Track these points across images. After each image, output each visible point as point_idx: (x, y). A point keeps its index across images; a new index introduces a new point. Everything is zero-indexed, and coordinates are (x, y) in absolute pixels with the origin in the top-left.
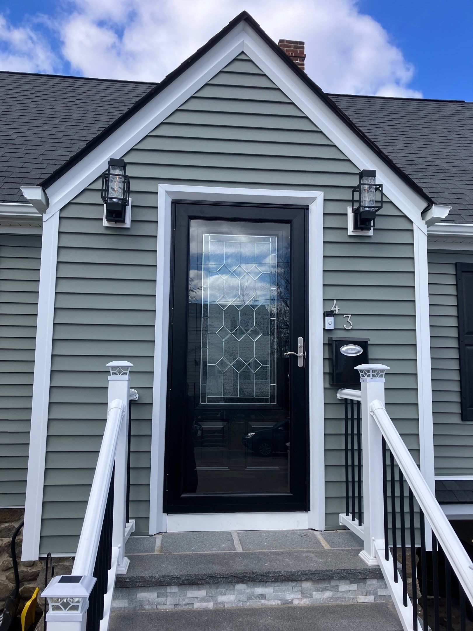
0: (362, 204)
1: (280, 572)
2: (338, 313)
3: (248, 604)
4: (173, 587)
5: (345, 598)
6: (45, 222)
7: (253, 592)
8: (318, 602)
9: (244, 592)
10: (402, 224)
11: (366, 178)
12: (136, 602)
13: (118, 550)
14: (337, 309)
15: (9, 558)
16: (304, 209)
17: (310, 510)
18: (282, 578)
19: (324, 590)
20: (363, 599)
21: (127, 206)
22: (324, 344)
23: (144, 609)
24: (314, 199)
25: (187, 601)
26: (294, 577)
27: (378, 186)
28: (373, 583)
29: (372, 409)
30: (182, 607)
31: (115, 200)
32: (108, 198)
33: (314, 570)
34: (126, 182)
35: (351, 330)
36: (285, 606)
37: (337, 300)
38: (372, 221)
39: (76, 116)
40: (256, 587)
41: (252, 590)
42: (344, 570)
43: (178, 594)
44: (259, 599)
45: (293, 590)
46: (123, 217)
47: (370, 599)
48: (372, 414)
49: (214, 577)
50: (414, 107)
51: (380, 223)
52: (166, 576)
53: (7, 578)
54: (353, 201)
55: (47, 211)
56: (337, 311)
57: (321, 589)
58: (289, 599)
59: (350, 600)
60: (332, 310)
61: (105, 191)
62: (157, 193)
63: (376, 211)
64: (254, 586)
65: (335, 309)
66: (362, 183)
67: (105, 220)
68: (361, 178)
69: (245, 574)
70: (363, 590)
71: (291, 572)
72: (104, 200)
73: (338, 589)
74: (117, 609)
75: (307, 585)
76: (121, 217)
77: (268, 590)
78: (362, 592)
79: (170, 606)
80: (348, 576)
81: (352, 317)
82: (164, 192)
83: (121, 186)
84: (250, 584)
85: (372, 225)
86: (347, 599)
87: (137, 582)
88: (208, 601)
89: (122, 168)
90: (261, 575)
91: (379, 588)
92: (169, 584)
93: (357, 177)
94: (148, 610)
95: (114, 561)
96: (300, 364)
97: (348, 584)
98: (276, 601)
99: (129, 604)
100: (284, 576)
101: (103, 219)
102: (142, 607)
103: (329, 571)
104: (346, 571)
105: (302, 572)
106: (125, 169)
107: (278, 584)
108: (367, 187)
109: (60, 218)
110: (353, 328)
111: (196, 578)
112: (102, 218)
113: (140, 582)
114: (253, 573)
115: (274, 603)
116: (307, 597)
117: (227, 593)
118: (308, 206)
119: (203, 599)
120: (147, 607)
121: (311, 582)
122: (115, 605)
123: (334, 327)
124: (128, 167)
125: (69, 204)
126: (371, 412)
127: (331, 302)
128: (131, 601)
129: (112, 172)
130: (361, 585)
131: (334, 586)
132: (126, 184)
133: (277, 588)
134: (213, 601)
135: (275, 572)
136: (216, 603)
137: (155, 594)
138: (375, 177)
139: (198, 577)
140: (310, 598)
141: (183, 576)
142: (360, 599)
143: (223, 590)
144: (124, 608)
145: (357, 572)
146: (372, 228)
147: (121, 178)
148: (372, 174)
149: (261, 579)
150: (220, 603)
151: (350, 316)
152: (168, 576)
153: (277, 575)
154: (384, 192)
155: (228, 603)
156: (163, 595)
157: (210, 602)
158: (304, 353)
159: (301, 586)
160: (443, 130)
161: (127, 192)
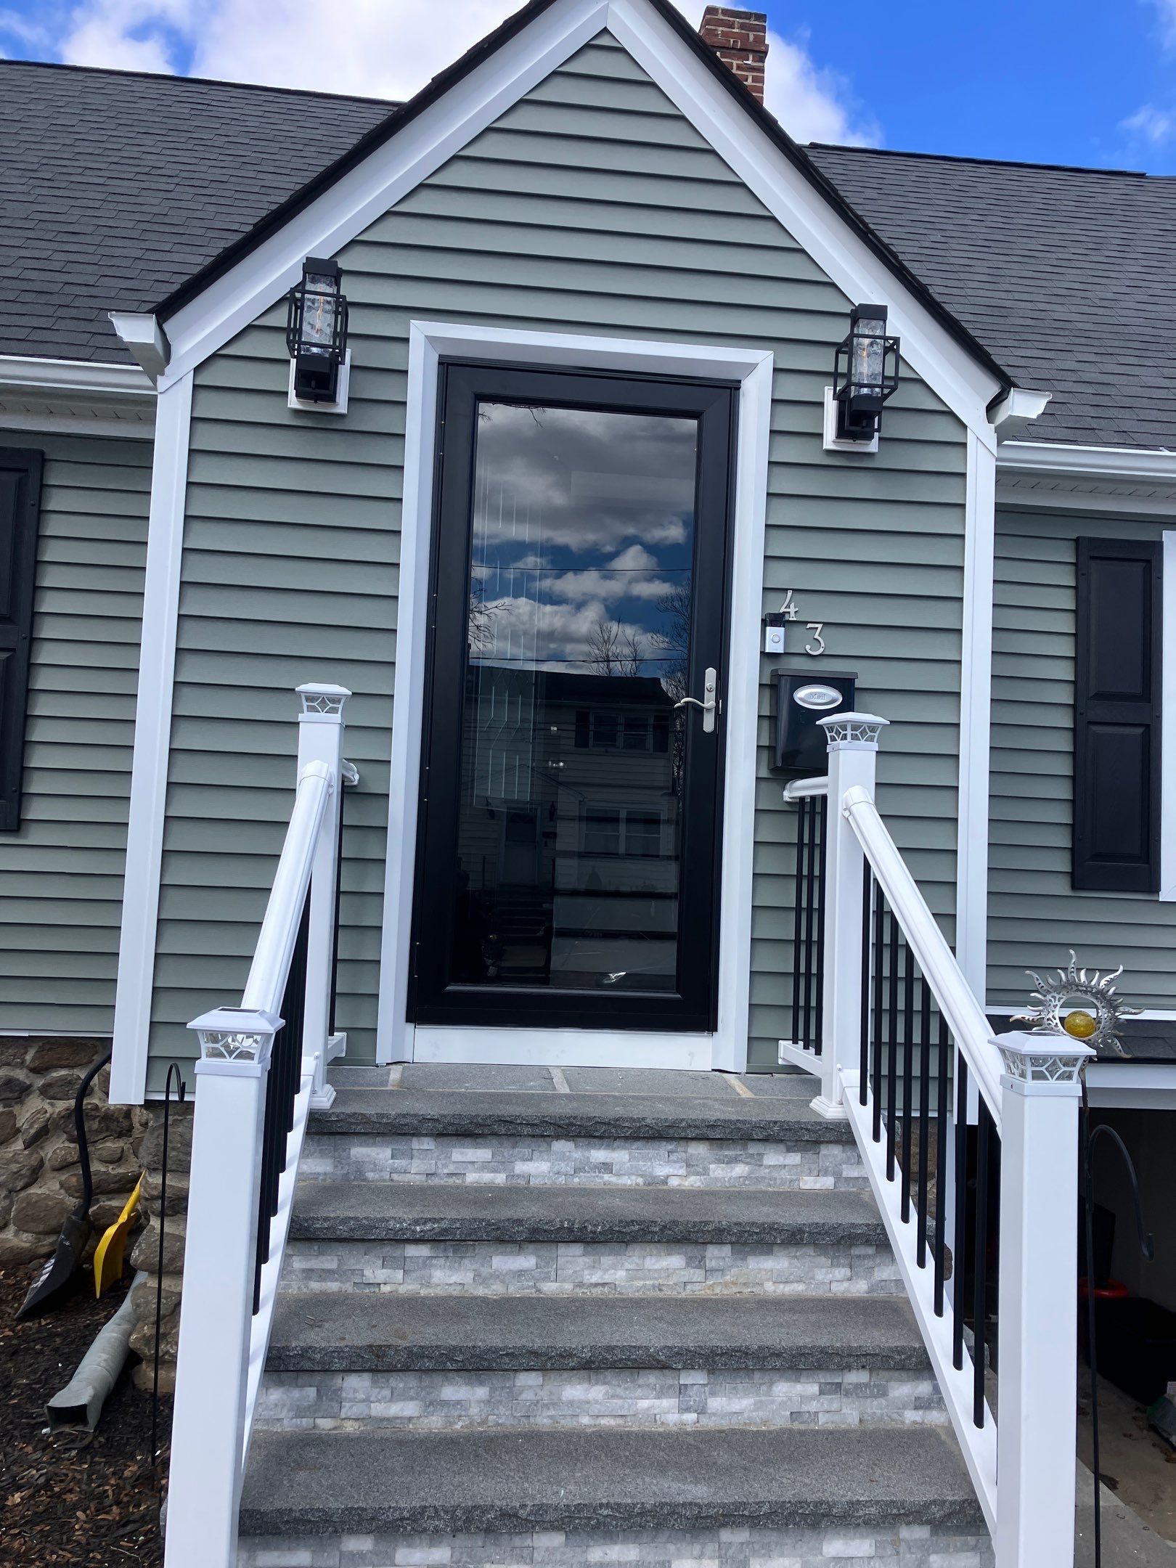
0: (854, 380)
1: (644, 1119)
2: (795, 619)
3: (576, 1180)
4: (426, 1139)
5: (775, 1179)
6: (162, 395)
7: (588, 1158)
8: (719, 1184)
9: (569, 1158)
10: (942, 430)
11: (866, 321)
12: (349, 1164)
13: (315, 1062)
14: (792, 609)
15: (67, 1144)
16: (730, 388)
17: (716, 1031)
18: (648, 1131)
19: (734, 1160)
20: (810, 1183)
21: (340, 366)
22: (760, 685)
23: (365, 1180)
24: (751, 367)
25: (452, 1169)
26: (671, 1131)
27: (891, 342)
28: (832, 1153)
29: (847, 804)
30: (442, 1179)
31: (315, 350)
32: (300, 343)
33: (714, 1118)
34: (340, 313)
35: (820, 658)
36: (650, 1188)
37: (793, 590)
38: (876, 419)
39: (216, 174)
40: (594, 1148)
41: (586, 1154)
42: (775, 1123)
43: (435, 1155)
44: (599, 1172)
45: (670, 1159)
46: (331, 387)
47: (827, 1183)
48: (846, 814)
49: (508, 1121)
50: (1022, 184)
51: (893, 426)
52: (411, 1116)
53: (62, 1185)
54: (835, 375)
55: (167, 370)
56: (792, 614)
57: (726, 1160)
58: (660, 1176)
59: (785, 1183)
60: (781, 611)
61: (293, 333)
62: (406, 340)
63: (886, 396)
64: (589, 1146)
65: (787, 610)
66: (856, 332)
67: (292, 393)
68: (854, 323)
69: (572, 1120)
70: (813, 1166)
71: (666, 1120)
72: (292, 350)
73: (761, 1160)
74: (311, 1177)
75: (699, 1150)
76: (328, 389)
77: (619, 1156)
78: (810, 1169)
79: (417, 1177)
80: (781, 1134)
81: (824, 628)
82: (423, 339)
83: (330, 318)
84: (582, 1141)
85: (876, 427)
86: (778, 1182)
87: (352, 1123)
88: (494, 1171)
89: (333, 280)
90: (605, 1124)
91: (844, 1163)
92: (415, 1133)
93: (848, 322)
94: (373, 1181)
95: (304, 1079)
96: (709, 725)
97: (782, 1152)
98: (634, 1177)
99: (336, 1167)
100: (653, 1128)
101: (286, 393)
102: (360, 1174)
103: (744, 1122)
104: (778, 1124)
105: (689, 1121)
106: (338, 284)
107: (639, 1144)
108: (867, 341)
109: (195, 387)
110: (825, 653)
111: (471, 1123)
112: (284, 390)
113: (357, 1124)
114: (590, 1119)
115: (629, 1182)
116: (697, 1174)
117: (534, 1158)
118: (740, 381)
119: (485, 1167)
120: (370, 1175)
121: (707, 1143)
122: (305, 1168)
123: (785, 649)
124: (345, 281)
125: (214, 356)
126: (845, 810)
127: (781, 595)
128: (338, 1162)
129: (309, 287)
130: (810, 1155)
131: (753, 1155)
132: (340, 317)
133: (636, 1153)
134: (505, 1170)
135: (632, 1120)
136: (511, 1176)
137: (388, 1152)
138: (885, 321)
139: (475, 1121)
140: (704, 1175)
141: (445, 1116)
142: (806, 1183)
143: (526, 1151)
144: (325, 1174)
145: (802, 1128)
146: (876, 435)
147: (329, 303)
148: (879, 313)
149: (605, 1131)
150: (518, 1176)
151: (820, 626)
152: (415, 1115)
153: (638, 1125)
154: (901, 352)
155: (536, 1177)
156: (403, 1154)
157: (500, 1172)
158: (717, 702)
159: (686, 1152)
160: (1083, 238)
161: (342, 335)
